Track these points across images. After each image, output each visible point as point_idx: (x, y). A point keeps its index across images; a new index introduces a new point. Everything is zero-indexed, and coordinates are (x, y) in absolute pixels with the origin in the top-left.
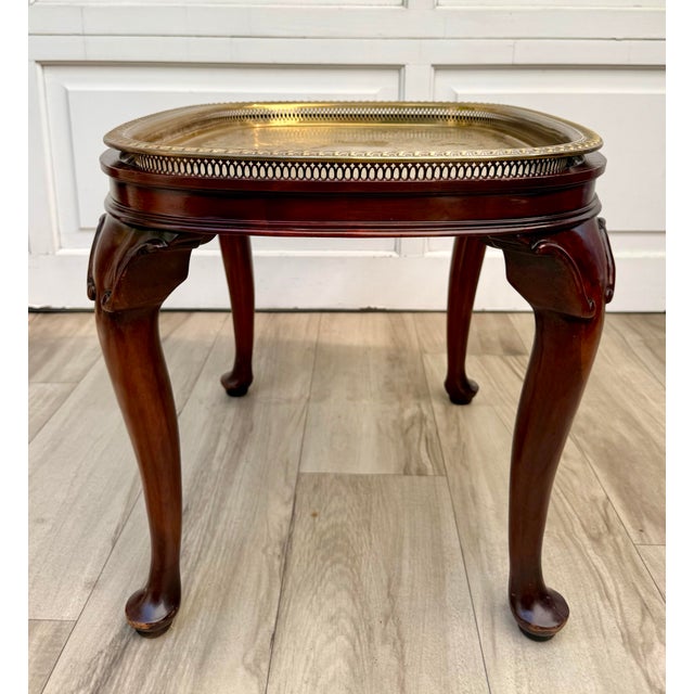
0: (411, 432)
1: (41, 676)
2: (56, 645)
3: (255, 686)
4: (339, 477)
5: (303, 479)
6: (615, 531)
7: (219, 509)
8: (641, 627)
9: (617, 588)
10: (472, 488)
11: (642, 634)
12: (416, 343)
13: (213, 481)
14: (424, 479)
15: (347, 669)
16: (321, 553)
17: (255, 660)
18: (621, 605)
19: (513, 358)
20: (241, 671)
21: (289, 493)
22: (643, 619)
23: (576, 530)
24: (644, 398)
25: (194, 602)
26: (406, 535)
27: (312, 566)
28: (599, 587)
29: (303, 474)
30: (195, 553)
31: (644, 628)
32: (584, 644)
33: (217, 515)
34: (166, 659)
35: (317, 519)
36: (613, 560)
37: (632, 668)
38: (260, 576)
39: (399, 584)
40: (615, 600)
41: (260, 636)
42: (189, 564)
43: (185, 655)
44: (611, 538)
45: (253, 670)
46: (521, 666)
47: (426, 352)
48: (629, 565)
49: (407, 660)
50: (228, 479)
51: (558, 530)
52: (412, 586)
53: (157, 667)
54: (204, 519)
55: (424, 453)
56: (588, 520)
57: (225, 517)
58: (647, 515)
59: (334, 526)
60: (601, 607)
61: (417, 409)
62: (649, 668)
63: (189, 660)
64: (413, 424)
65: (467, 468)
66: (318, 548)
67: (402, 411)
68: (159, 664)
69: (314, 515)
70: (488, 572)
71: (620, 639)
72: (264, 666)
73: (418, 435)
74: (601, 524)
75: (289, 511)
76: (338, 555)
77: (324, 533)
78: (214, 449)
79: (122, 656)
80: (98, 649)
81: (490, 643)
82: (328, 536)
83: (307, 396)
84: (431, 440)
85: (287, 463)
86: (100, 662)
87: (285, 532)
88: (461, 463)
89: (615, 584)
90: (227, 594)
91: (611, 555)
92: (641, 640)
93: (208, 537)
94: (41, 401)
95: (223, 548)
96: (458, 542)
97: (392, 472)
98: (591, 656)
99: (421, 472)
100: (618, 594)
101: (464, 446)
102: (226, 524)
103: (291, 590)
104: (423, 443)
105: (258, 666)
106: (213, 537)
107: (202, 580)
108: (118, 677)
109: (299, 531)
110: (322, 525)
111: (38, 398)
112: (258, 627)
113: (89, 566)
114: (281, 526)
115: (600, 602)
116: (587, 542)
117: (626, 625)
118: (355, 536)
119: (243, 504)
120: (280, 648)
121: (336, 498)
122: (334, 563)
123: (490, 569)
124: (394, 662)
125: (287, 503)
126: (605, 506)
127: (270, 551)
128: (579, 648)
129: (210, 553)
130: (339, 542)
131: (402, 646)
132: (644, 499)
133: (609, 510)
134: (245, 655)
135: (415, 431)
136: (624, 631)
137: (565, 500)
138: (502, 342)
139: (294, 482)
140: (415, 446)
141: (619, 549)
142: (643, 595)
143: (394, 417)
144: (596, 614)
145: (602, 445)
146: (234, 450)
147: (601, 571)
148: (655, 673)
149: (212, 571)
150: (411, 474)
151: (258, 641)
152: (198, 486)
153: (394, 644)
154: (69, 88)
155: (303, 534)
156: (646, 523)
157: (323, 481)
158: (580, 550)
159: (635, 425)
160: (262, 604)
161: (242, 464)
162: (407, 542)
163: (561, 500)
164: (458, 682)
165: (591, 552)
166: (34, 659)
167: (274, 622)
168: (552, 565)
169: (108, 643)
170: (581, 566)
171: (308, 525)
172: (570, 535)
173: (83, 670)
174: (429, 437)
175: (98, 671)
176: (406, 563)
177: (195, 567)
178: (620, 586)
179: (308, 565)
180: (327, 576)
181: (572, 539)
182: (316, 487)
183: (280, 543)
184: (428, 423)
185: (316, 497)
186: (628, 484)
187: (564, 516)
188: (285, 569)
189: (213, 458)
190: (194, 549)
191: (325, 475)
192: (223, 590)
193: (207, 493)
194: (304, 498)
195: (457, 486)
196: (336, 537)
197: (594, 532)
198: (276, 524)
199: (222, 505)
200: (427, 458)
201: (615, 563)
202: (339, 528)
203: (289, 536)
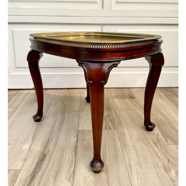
0: (106, 118)
1: (12, 184)
2: (15, 176)
3: (70, 184)
4: (89, 130)
5: (79, 131)
7: (57, 139)
8: (168, 165)
9: (161, 156)
10: (123, 132)
11: (168, 167)
12: (107, 96)
13: (55, 132)
14: (111, 130)
15: (94, 178)
17: (69, 177)
18: (163, 160)
19: (132, 99)
20: (66, 180)
21: (76, 135)
22: (168, 163)
24: (166, 109)
25: (52, 163)
26: (107, 144)
27: (83, 153)
28: (157, 156)
30: (52, 151)
31: (169, 165)
32: (154, 170)
33: (57, 141)
34: (45, 178)
35: (83, 141)
36: (160, 149)
37: (166, 175)
38: (69, 156)
39: (106, 157)
40: (161, 159)
41: (70, 171)
42: (50, 154)
43: (50, 177)
44: (159, 143)
45: (69, 180)
46: (138, 176)
47: (109, 98)
48: (164, 150)
49: (109, 176)
50: (59, 132)
51: (146, 142)
52: (109, 157)
53: (43, 180)
54: (53, 142)
55: (110, 124)
56: (153, 139)
57: (59, 142)
58: (168, 138)
59: (87, 143)
60: (158, 160)
61: (108, 113)
62: (170, 175)
63: (52, 178)
64: (107, 116)
65: (122, 127)
66: (84, 149)
68: (44, 180)
69: (83, 140)
70: (128, 153)
71: (163, 168)
72: (72, 179)
73: (108, 119)
74: (157, 140)
75: (76, 139)
76: (89, 150)
77: (86, 145)
78: (55, 124)
79: (34, 178)
80: (27, 176)
81: (130, 170)
82: (87, 145)
83: (79, 110)
84: (112, 120)
85: (75, 127)
86: (28, 180)
87: (75, 145)
88: (120, 126)
89: (161, 155)
90: (61, 161)
91: (160, 148)
92: (168, 168)
93: (55, 147)
95: (59, 149)
96: (120, 146)
98: (156, 173)
99: (110, 129)
100: (162, 157)
101: (121, 122)
102: (59, 143)
103: (78, 159)
104: (110, 121)
105: (70, 179)
107: (54, 158)
108: (33, 183)
109: (79, 144)
110: (85, 143)
112: (70, 169)
113: (23, 155)
114: (74, 143)
115: (157, 159)
116: (153, 145)
117: (164, 165)
119: (64, 138)
120: (76, 174)
122: (88, 152)
123: (129, 152)
124: (106, 176)
125: (75, 137)
126: (157, 136)
127: (71, 150)
128: (153, 171)
129: (56, 151)
130: (90, 147)
131: (107, 172)
132: (167, 134)
133: (159, 137)
134: (66, 176)
136: (164, 166)
138: (129, 95)
139: (77, 132)
140: (108, 122)
141: (162, 146)
142: (168, 157)
144: (157, 162)
145: (156, 121)
146: (60, 125)
147: (157, 151)
148: (172, 176)
149: (56, 155)
150: (107, 129)
151: (70, 173)
152: (51, 134)
153: (105, 172)
154: (13, 30)
155: (80, 145)
156: (168, 139)
157: (85, 131)
158: (152, 147)
159: (164, 115)
160: (70, 163)
161: (63, 128)
162: (107, 146)
164: (122, 180)
165: (154, 147)
166: (10, 180)
167: (74, 167)
168: (145, 151)
169: (30, 175)
170: (152, 151)
171: (81, 143)
172: (149, 143)
173: (23, 182)
175: (28, 182)
176: (107, 152)
177: (52, 154)
178: (162, 155)
179: (82, 153)
180: (87, 156)
182: (83, 133)
183: (74, 148)
184: (111, 116)
185: (83, 136)
186: (163, 130)
188: (76, 154)
189: (55, 126)
190: (51, 150)
191: (85, 130)
192: (60, 160)
193: (54, 136)
194: (80, 136)
195: (119, 132)
196: (89, 146)
197: (155, 142)
198: (73, 143)
199: (58, 138)
200: (111, 125)
201: (161, 150)
202: (89, 143)
203: (77, 146)
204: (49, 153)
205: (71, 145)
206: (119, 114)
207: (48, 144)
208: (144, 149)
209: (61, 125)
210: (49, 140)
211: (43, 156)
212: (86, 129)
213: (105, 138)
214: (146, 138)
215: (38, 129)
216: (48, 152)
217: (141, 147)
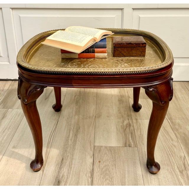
0: (126, 129)
4: (106, 147)
5: (95, 149)
6: (187, 169)
7: (72, 159)
12: (127, 93)
13: (69, 148)
16: (102, 176)
21: (92, 153)
23: (175, 168)
26: (126, 170)
27: (100, 181)
29: (95, 146)
33: (72, 161)
35: (100, 163)
44: (186, 172)
47: (130, 98)
50: (74, 149)
51: (170, 169)
54: (68, 163)
55: (130, 138)
56: (179, 165)
57: (74, 162)
59: (105, 166)
61: (128, 121)
64: (127, 127)
65: (143, 144)
66: (101, 174)
67: (123, 121)
69: (99, 162)
73: (128, 131)
74: (183, 167)
75: (92, 161)
76: (107, 177)
82: (104, 170)
83: (95, 115)
84: (133, 133)
85: (91, 141)
87: (91, 169)
88: (142, 142)
91: (186, 178)
93: (70, 170)
94: (17, 116)
95: (74, 174)
96: (141, 173)
97: (121, 146)
99: (130, 146)
101: (142, 136)
102: (74, 165)
104: (130, 134)
106: (71, 170)
109: (95, 167)
110: (102, 166)
111: (16, 115)
113: (37, 180)
116: (179, 173)
118: (112, 170)
119: (79, 157)
121: (105, 155)
122: (106, 180)
125: (91, 157)
126: (184, 160)
127: (87, 175)
129: (70, 176)
130: (107, 172)
135: (128, 129)
137: (172, 157)
139: (93, 149)
140: (128, 136)
143: (121, 124)
145: (183, 135)
149: (71, 183)
150: (127, 147)
152: (65, 150)
155: (97, 169)
157: (101, 149)
158: (177, 176)
161: (77, 142)
162: (126, 172)
163: (171, 157)
165: (180, 177)
168: (169, 182)
171: (98, 166)
172: (174, 171)
174: (132, 132)
176: (126, 180)
177: (67, 181)
181: (175, 172)
182: (99, 151)
183: (90, 172)
184: (131, 127)
185: (100, 155)
187: (172, 163)
188: (92, 182)
189: (69, 139)
190: (66, 174)
191: (102, 147)
193: (68, 153)
194: (96, 155)
195: (140, 151)
196: (106, 170)
197: (181, 169)
198: (89, 165)
199: (73, 157)
200: (131, 141)
201: (187, 181)
202: (107, 167)
203: (93, 170)
204: (63, 179)
205: (87, 169)
206: (141, 123)
207: (63, 165)
208: (168, 179)
209: (76, 137)
210: (63, 159)
211: (57, 183)
212: (103, 145)
213: (124, 159)
214: (170, 163)
215: (51, 141)
216: (62, 177)
217: (165, 176)
